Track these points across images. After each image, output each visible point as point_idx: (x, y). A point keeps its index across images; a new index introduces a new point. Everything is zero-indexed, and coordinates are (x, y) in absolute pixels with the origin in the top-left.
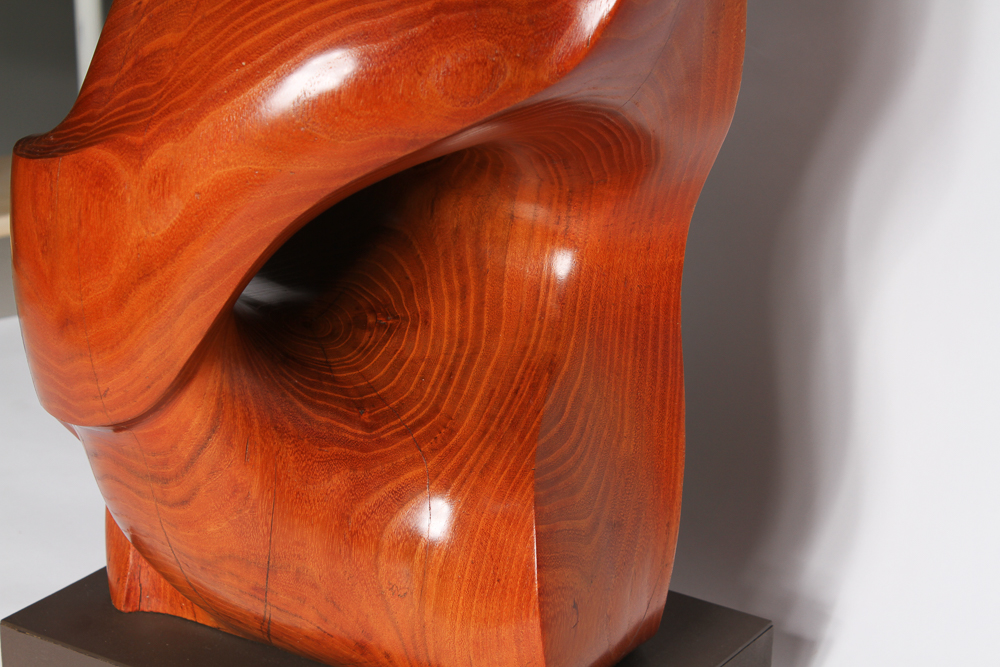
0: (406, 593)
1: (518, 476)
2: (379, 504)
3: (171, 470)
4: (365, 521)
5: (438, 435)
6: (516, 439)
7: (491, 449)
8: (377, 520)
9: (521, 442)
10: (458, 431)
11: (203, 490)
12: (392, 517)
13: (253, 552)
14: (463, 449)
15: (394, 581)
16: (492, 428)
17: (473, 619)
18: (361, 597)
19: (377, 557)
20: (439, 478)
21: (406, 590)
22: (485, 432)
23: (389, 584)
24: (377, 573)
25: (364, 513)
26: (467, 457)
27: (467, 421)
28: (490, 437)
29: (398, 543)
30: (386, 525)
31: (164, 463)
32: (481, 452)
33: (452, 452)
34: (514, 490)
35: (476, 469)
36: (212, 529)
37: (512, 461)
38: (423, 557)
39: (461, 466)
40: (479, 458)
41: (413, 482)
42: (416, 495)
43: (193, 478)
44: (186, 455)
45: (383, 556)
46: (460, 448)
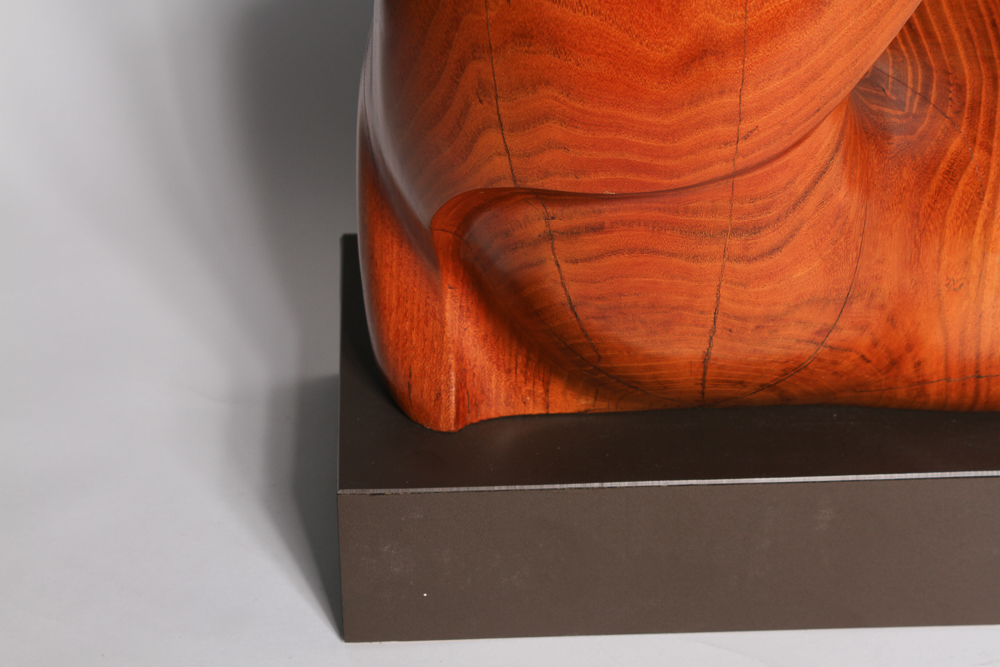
0: (962, 285)
2: (939, 190)
3: (774, 213)
4: (930, 214)
5: (951, 95)
8: (939, 210)
10: (964, 85)
11: (804, 228)
12: (950, 200)
13: (836, 287)
14: (983, 103)
15: (950, 275)
18: (919, 304)
19: (940, 251)
20: (978, 142)
21: (960, 282)
22: (995, 78)
23: (947, 279)
24: (938, 270)
25: (929, 205)
26: (992, 111)
27: (967, 72)
29: (958, 230)
30: (946, 212)
31: (766, 208)
33: (975, 106)
36: (800, 274)
38: (982, 237)
39: (991, 123)
41: (958, 154)
42: (965, 167)
43: (798, 216)
44: (801, 189)
45: (946, 248)
46: (980, 103)
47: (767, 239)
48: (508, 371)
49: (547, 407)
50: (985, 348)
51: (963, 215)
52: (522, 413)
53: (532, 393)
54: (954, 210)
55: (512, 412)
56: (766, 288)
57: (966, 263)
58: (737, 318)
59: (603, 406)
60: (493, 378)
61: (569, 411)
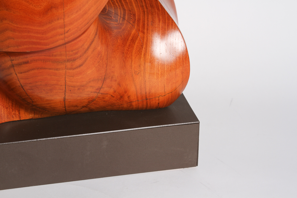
0: (139, 73)
1: (167, 21)
2: (129, 45)
3: (79, 55)
4: (127, 52)
5: (131, 17)
6: (156, 10)
7: (150, 16)
8: (130, 51)
9: (159, 11)
10: (136, 14)
11: (89, 58)
12: (133, 48)
13: (101, 75)
14: (141, 19)
15: (135, 70)
16: (145, 10)
17: (166, 72)
18: (127, 79)
19: (131, 63)
20: (140, 31)
21: (139, 72)
22: (144, 12)
23: (135, 71)
24: (132, 69)
25: (127, 50)
26: (144, 21)
27: (136, 10)
28: (147, 13)
29: (136, 56)
30: (132, 51)
31: (76, 53)
32: (148, 18)
33: (139, 20)
34: (168, 26)
35: (149, 24)
36: (89, 72)
37: (161, 18)
38: (144, 58)
39: (144, 25)
40: (148, 20)
41: (134, 34)
42: (137, 39)
43: (87, 55)
44: (86, 47)
45: (133, 62)
46: (140, 19)
47: (78, 62)
48: (7, 108)
49: (20, 118)
50: (147, 90)
51: (137, 52)
52: (12, 120)
53: (15, 114)
54: (135, 51)
55: (9, 120)
56: (79, 77)
57: (140, 66)
58: (72, 87)
59: (37, 116)
60: (2, 110)
61: (27, 119)
